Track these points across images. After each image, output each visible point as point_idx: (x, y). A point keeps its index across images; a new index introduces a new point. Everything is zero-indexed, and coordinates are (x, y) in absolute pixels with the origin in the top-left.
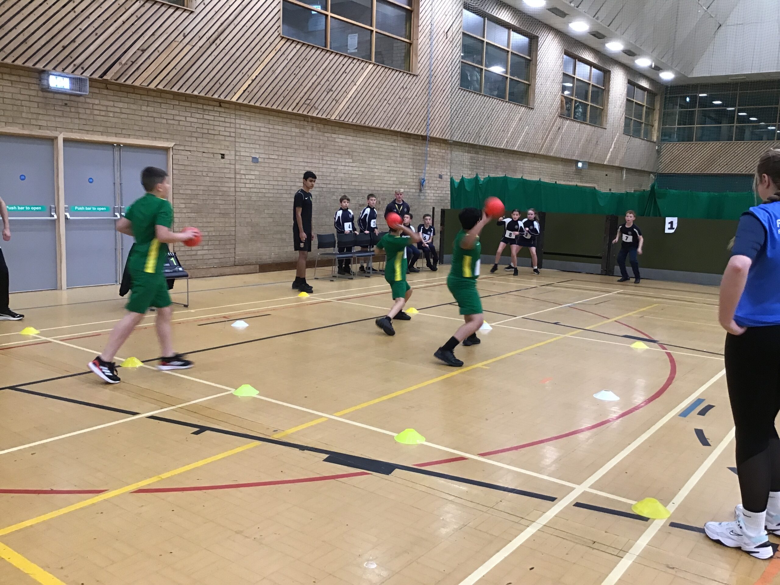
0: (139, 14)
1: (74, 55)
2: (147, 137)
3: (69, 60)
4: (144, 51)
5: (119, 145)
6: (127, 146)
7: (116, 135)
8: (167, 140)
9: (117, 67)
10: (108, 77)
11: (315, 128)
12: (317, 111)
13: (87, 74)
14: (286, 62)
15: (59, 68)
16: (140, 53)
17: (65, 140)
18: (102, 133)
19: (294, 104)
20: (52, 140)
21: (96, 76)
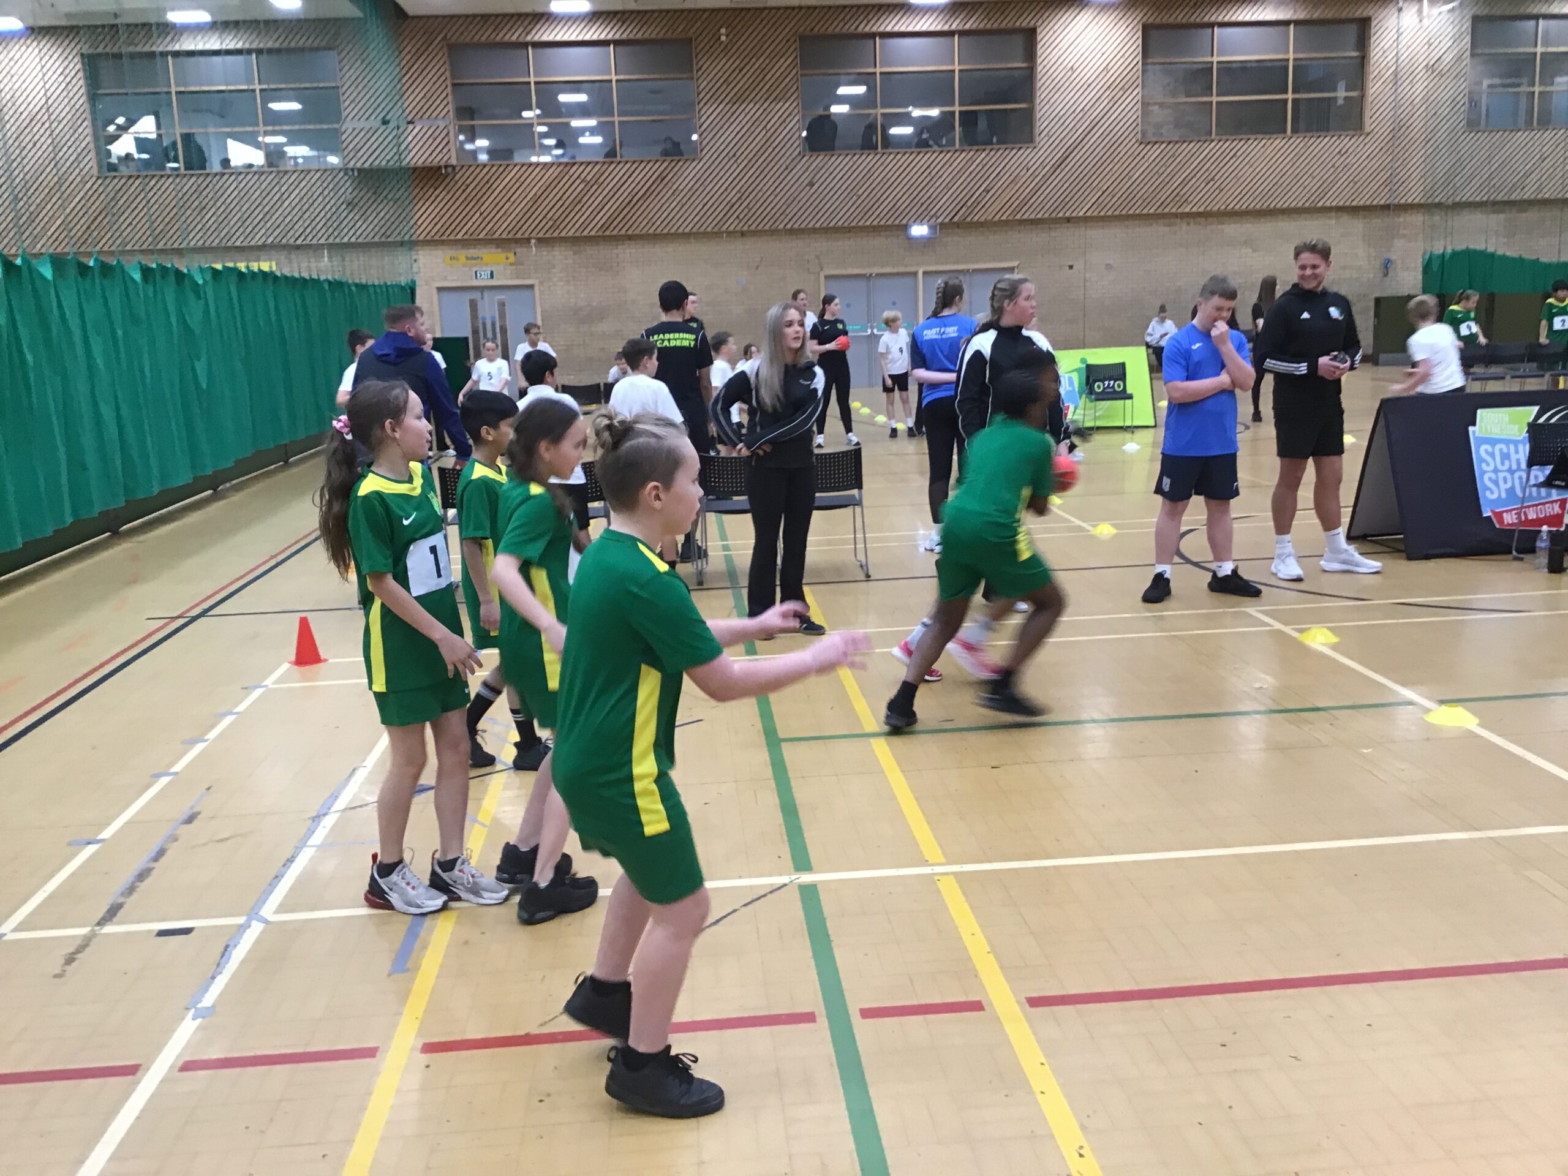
0: (984, 162)
1: (930, 208)
2: (994, 260)
3: (926, 213)
4: (988, 192)
5: (968, 270)
6: (975, 271)
7: (966, 263)
8: (1012, 260)
9: (964, 209)
10: (956, 219)
11: (1192, 224)
12: (1191, 206)
13: (940, 220)
14: (1146, 165)
15: (919, 220)
16: (984, 194)
17: (925, 273)
18: (954, 263)
19: (1158, 204)
20: (915, 274)
21: (947, 220)
